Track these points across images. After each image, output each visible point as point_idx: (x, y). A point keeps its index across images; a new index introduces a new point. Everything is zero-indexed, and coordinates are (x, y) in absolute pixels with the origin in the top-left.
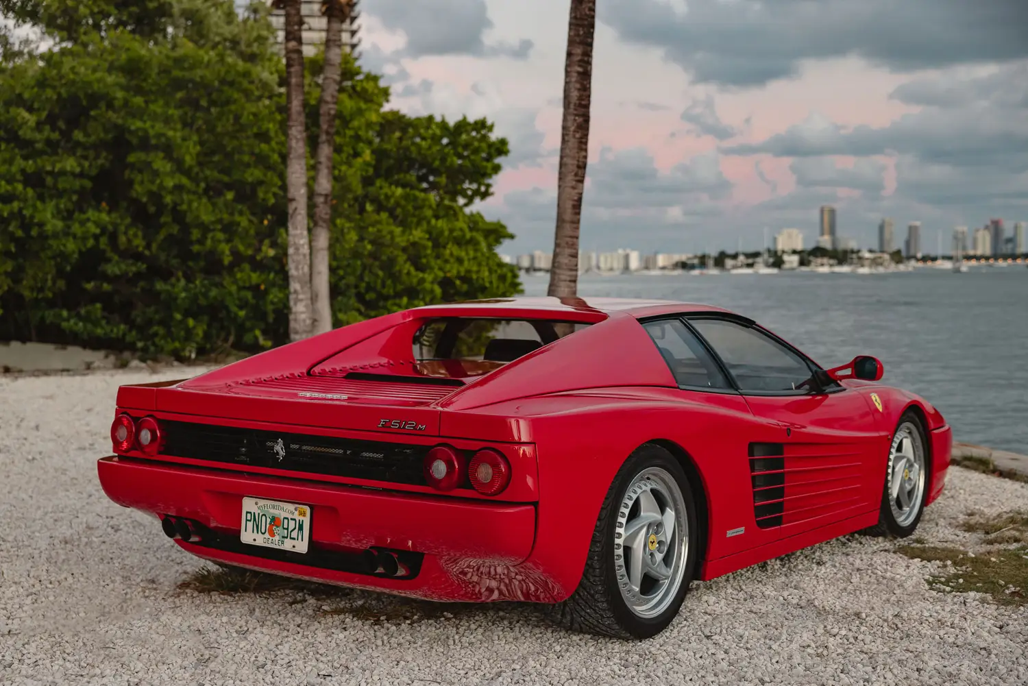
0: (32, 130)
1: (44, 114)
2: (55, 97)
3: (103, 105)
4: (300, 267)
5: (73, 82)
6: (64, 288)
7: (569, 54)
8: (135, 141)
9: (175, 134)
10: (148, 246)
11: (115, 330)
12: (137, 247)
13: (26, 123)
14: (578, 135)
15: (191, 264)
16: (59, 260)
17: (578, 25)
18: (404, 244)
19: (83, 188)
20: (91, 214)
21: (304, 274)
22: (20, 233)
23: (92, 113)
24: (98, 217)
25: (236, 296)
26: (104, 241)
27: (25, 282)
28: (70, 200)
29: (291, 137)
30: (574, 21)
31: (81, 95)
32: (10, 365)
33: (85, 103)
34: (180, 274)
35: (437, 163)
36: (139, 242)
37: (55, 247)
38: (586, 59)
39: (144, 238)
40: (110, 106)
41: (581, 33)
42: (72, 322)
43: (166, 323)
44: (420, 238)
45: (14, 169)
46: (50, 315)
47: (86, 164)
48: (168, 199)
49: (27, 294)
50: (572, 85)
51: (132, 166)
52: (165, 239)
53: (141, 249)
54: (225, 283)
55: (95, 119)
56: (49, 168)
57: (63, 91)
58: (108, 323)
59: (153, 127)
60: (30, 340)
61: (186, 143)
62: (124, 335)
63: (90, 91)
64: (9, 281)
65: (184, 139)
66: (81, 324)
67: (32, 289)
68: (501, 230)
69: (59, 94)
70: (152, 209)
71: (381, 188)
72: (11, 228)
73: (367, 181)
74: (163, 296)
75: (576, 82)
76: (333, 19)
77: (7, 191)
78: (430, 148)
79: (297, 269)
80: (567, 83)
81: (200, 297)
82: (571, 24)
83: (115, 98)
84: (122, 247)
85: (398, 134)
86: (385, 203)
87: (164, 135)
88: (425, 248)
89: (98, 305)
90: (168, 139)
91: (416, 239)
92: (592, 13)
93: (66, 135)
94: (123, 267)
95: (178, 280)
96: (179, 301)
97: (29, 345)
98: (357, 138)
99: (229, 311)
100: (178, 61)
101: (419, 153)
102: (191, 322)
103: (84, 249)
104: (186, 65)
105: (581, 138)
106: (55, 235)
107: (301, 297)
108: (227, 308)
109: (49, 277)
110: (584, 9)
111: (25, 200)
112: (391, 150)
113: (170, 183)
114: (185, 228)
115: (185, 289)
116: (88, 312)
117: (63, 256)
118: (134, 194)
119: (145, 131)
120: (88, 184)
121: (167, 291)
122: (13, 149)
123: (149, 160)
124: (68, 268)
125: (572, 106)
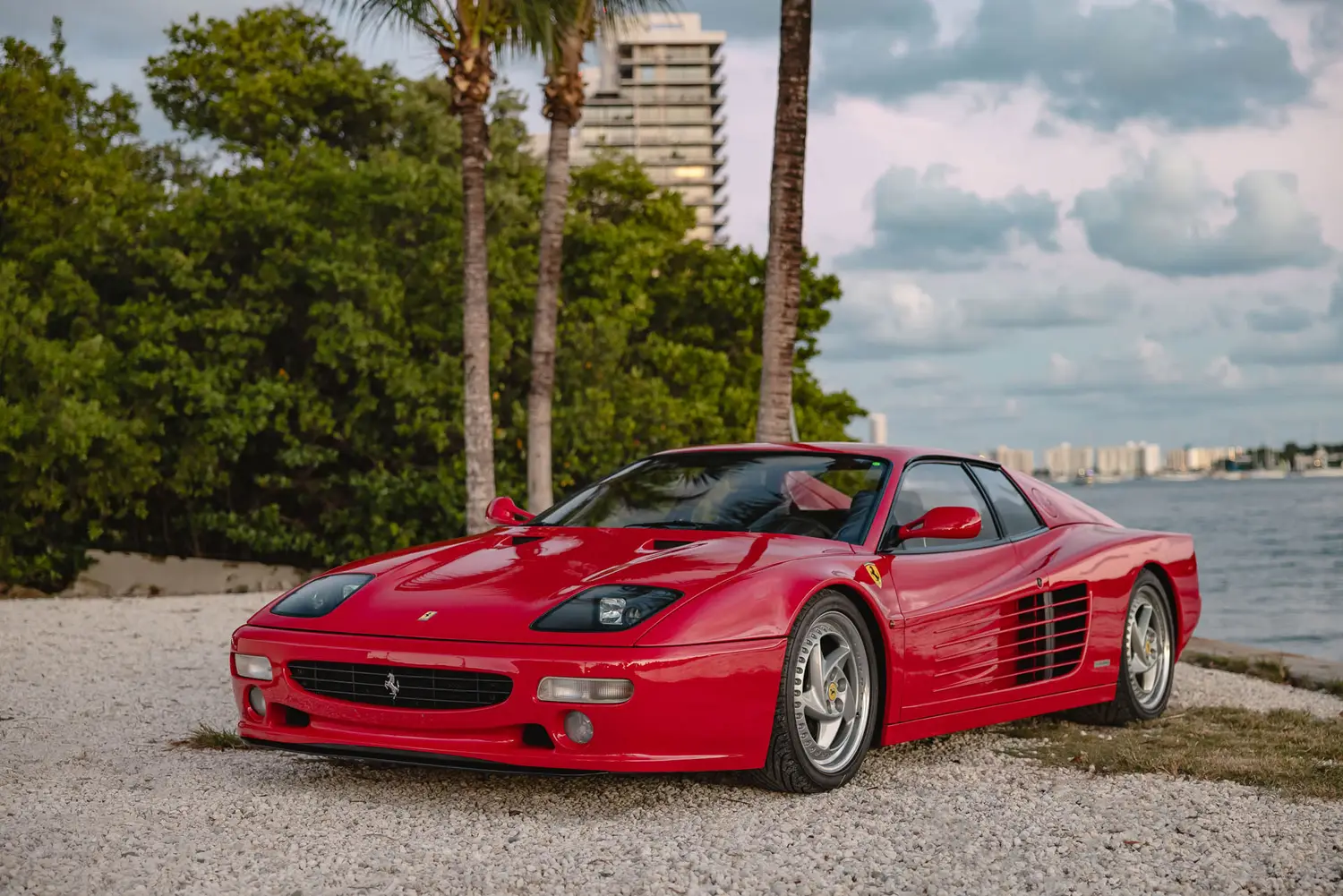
0: (189, 275)
1: (204, 255)
2: (218, 233)
3: (279, 244)
4: (479, 441)
5: (242, 214)
6: (228, 483)
7: (775, 167)
8: (318, 287)
9: (371, 278)
10: (339, 427)
11: (298, 541)
12: (325, 427)
13: (180, 267)
14: (785, 267)
15: (397, 450)
16: (222, 445)
17: (784, 131)
18: (682, 421)
19: (253, 350)
20: (264, 384)
21: (484, 450)
22: (171, 411)
23: (265, 252)
24: (273, 389)
25: (453, 493)
26: (281, 419)
27: (178, 476)
28: (236, 366)
29: (468, 276)
30: (779, 126)
31: (251, 229)
32: (159, 585)
33: (256, 240)
34: (381, 465)
35: (740, 311)
36: (327, 423)
37: (215, 429)
38: (795, 171)
39: (334, 415)
40: (288, 243)
41: (788, 139)
42: (241, 529)
43: (363, 530)
44: (706, 413)
45: (164, 327)
46: (211, 519)
47: (257, 319)
48: (362, 364)
49: (180, 490)
50: (777, 205)
51: (315, 321)
52: (361, 418)
53: (329, 431)
54: (440, 476)
55: (270, 259)
56: (208, 325)
57: (229, 225)
58: (288, 530)
59: (340, 269)
60: (192, 555)
61: (385, 291)
62: (310, 545)
63: (262, 225)
64: (156, 473)
65: (382, 284)
66: (253, 532)
67: (187, 484)
68: (847, 404)
69: (224, 230)
70: (343, 378)
71: (654, 345)
72: (160, 405)
73: (635, 337)
74: (359, 494)
75: (782, 200)
76: (558, 124)
77: (155, 356)
78: (730, 290)
79: (475, 443)
80: (772, 202)
81: (407, 495)
82: (776, 129)
83: (295, 232)
84: (304, 429)
85: (688, 272)
86: (659, 366)
87: (355, 279)
88: (712, 426)
89: (275, 506)
90: (361, 284)
91: (701, 415)
92: (803, 115)
93: (232, 281)
94: (307, 454)
95: (379, 472)
96: (379, 500)
97: (190, 562)
98: (628, 278)
99: (444, 513)
100: (379, 183)
101: (716, 299)
102: (394, 528)
103: (254, 432)
104: (388, 187)
105: (790, 270)
106: (215, 413)
107: (480, 479)
108: (440, 509)
109: (210, 469)
110: (791, 111)
111: (179, 367)
112: (679, 295)
113: (362, 343)
114: (387, 403)
115: (389, 485)
116: (262, 516)
117: (228, 441)
118: (317, 359)
119: (330, 274)
120: (259, 345)
121: (364, 488)
122: (164, 301)
123: (336, 312)
124: (236, 457)
125: (778, 230)
